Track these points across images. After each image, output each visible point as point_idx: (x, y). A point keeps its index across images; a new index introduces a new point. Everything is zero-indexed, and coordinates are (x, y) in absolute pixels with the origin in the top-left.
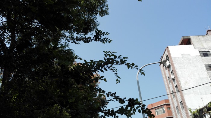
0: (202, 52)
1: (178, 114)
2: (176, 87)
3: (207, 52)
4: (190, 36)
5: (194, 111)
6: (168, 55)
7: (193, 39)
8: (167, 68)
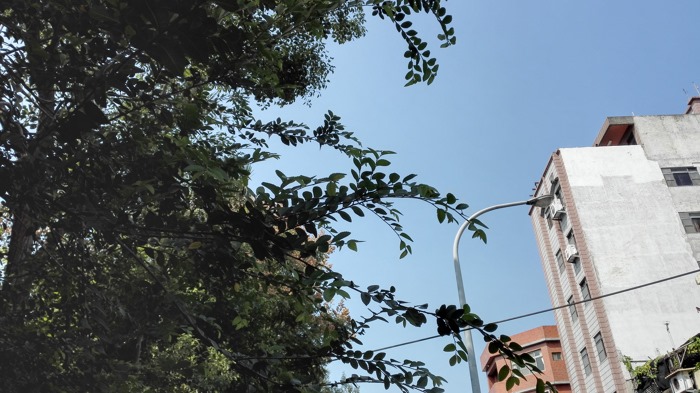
0: (673, 169)
1: (588, 375)
2: (582, 284)
3: (687, 171)
4: (632, 117)
5: (638, 364)
6: (557, 180)
7: (642, 127)
8: (554, 222)
